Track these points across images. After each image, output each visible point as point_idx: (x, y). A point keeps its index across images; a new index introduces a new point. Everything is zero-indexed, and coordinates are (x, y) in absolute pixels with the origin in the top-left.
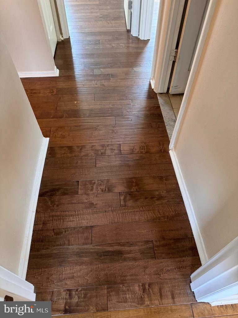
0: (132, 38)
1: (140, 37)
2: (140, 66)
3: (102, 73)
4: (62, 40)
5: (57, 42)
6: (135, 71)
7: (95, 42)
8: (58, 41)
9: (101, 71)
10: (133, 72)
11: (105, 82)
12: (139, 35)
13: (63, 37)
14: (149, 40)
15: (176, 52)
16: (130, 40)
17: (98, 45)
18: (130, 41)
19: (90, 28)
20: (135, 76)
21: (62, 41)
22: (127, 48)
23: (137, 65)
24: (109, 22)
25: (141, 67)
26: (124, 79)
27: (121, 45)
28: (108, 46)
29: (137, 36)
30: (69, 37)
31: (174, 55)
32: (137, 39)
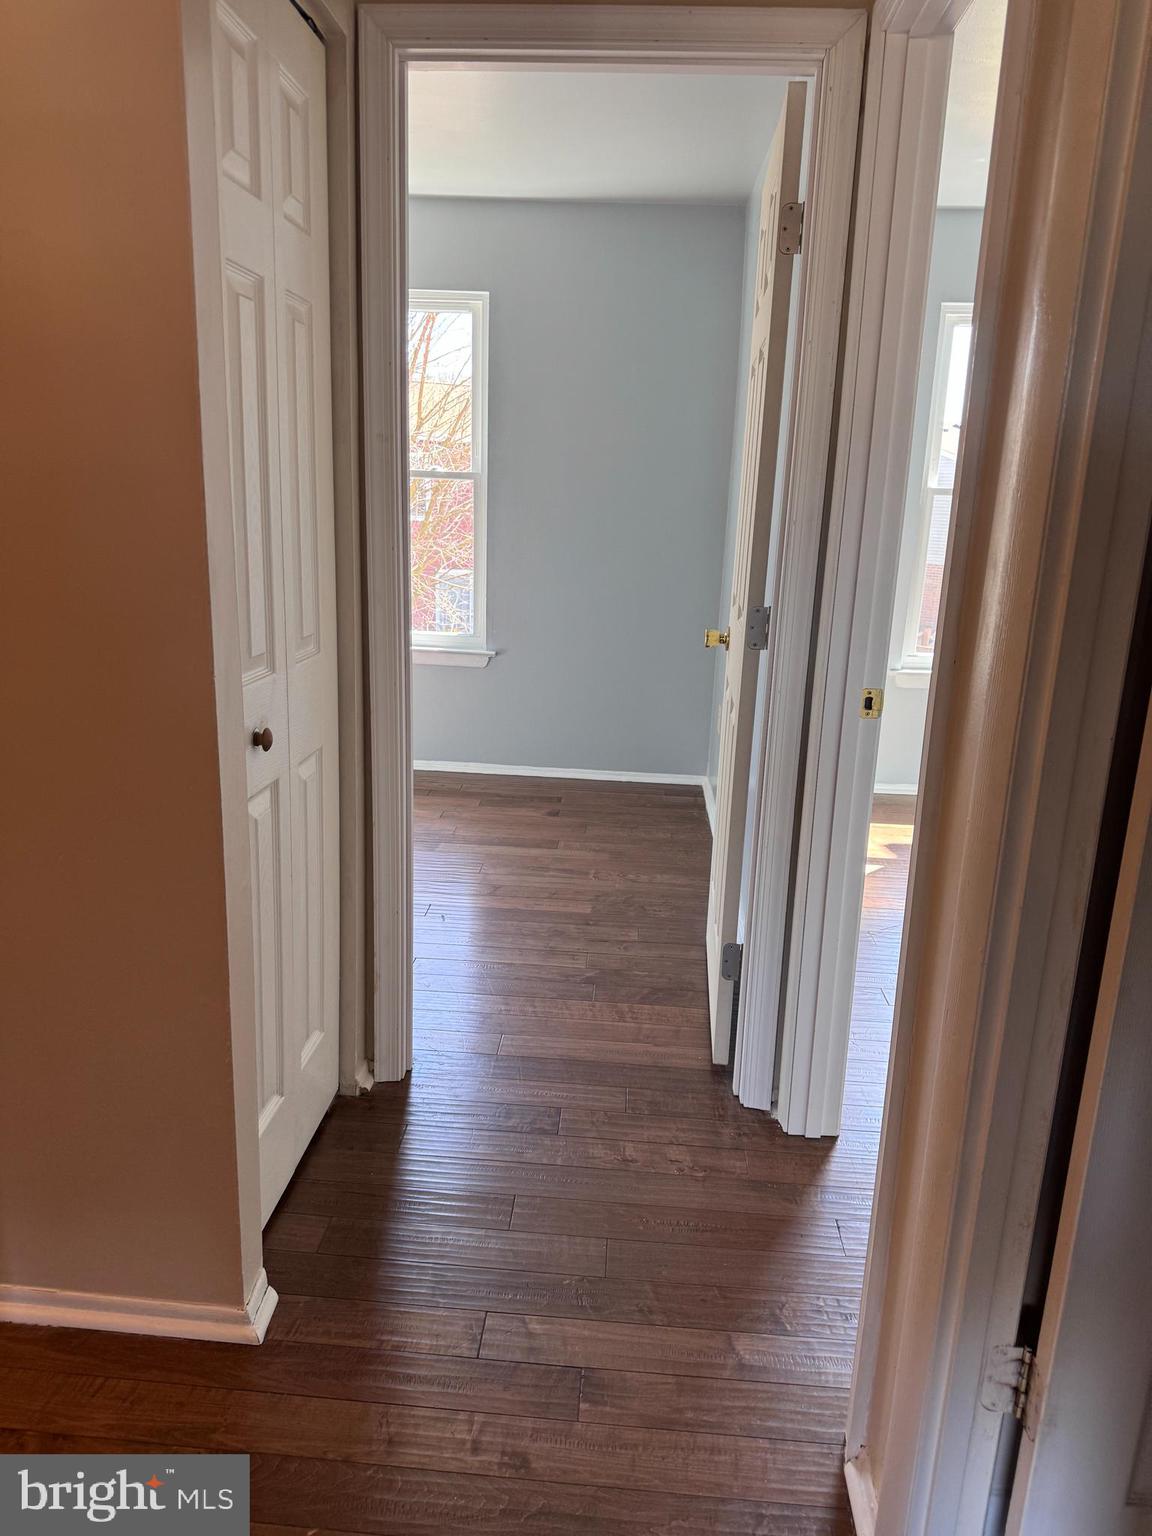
0: (735, 1117)
1: (779, 1115)
2: (777, 1326)
3: (531, 1350)
4: (364, 1092)
5: (338, 1097)
6: (741, 1366)
7: (533, 1122)
8: (344, 1092)
9: (530, 1335)
10: (726, 1374)
11: (536, 1434)
12: (774, 1104)
13: (371, 1072)
14: (834, 1139)
15: (1022, 1361)
16: (726, 1131)
17: (547, 1142)
18: (728, 1133)
19: (522, 1033)
20: (745, 1410)
21: (362, 1094)
22: (704, 1179)
23: (759, 1319)
24: (625, 1007)
25: (785, 1333)
26: (668, 1425)
27: (673, 1153)
28: (598, 1151)
29: (766, 1107)
30: (409, 1072)
31: (1013, 1382)
32: (765, 1123)
